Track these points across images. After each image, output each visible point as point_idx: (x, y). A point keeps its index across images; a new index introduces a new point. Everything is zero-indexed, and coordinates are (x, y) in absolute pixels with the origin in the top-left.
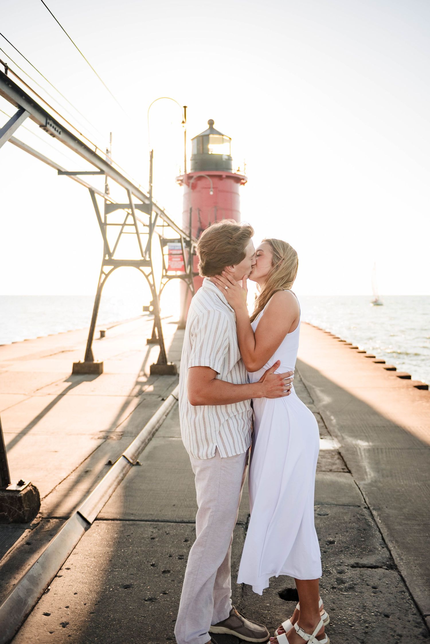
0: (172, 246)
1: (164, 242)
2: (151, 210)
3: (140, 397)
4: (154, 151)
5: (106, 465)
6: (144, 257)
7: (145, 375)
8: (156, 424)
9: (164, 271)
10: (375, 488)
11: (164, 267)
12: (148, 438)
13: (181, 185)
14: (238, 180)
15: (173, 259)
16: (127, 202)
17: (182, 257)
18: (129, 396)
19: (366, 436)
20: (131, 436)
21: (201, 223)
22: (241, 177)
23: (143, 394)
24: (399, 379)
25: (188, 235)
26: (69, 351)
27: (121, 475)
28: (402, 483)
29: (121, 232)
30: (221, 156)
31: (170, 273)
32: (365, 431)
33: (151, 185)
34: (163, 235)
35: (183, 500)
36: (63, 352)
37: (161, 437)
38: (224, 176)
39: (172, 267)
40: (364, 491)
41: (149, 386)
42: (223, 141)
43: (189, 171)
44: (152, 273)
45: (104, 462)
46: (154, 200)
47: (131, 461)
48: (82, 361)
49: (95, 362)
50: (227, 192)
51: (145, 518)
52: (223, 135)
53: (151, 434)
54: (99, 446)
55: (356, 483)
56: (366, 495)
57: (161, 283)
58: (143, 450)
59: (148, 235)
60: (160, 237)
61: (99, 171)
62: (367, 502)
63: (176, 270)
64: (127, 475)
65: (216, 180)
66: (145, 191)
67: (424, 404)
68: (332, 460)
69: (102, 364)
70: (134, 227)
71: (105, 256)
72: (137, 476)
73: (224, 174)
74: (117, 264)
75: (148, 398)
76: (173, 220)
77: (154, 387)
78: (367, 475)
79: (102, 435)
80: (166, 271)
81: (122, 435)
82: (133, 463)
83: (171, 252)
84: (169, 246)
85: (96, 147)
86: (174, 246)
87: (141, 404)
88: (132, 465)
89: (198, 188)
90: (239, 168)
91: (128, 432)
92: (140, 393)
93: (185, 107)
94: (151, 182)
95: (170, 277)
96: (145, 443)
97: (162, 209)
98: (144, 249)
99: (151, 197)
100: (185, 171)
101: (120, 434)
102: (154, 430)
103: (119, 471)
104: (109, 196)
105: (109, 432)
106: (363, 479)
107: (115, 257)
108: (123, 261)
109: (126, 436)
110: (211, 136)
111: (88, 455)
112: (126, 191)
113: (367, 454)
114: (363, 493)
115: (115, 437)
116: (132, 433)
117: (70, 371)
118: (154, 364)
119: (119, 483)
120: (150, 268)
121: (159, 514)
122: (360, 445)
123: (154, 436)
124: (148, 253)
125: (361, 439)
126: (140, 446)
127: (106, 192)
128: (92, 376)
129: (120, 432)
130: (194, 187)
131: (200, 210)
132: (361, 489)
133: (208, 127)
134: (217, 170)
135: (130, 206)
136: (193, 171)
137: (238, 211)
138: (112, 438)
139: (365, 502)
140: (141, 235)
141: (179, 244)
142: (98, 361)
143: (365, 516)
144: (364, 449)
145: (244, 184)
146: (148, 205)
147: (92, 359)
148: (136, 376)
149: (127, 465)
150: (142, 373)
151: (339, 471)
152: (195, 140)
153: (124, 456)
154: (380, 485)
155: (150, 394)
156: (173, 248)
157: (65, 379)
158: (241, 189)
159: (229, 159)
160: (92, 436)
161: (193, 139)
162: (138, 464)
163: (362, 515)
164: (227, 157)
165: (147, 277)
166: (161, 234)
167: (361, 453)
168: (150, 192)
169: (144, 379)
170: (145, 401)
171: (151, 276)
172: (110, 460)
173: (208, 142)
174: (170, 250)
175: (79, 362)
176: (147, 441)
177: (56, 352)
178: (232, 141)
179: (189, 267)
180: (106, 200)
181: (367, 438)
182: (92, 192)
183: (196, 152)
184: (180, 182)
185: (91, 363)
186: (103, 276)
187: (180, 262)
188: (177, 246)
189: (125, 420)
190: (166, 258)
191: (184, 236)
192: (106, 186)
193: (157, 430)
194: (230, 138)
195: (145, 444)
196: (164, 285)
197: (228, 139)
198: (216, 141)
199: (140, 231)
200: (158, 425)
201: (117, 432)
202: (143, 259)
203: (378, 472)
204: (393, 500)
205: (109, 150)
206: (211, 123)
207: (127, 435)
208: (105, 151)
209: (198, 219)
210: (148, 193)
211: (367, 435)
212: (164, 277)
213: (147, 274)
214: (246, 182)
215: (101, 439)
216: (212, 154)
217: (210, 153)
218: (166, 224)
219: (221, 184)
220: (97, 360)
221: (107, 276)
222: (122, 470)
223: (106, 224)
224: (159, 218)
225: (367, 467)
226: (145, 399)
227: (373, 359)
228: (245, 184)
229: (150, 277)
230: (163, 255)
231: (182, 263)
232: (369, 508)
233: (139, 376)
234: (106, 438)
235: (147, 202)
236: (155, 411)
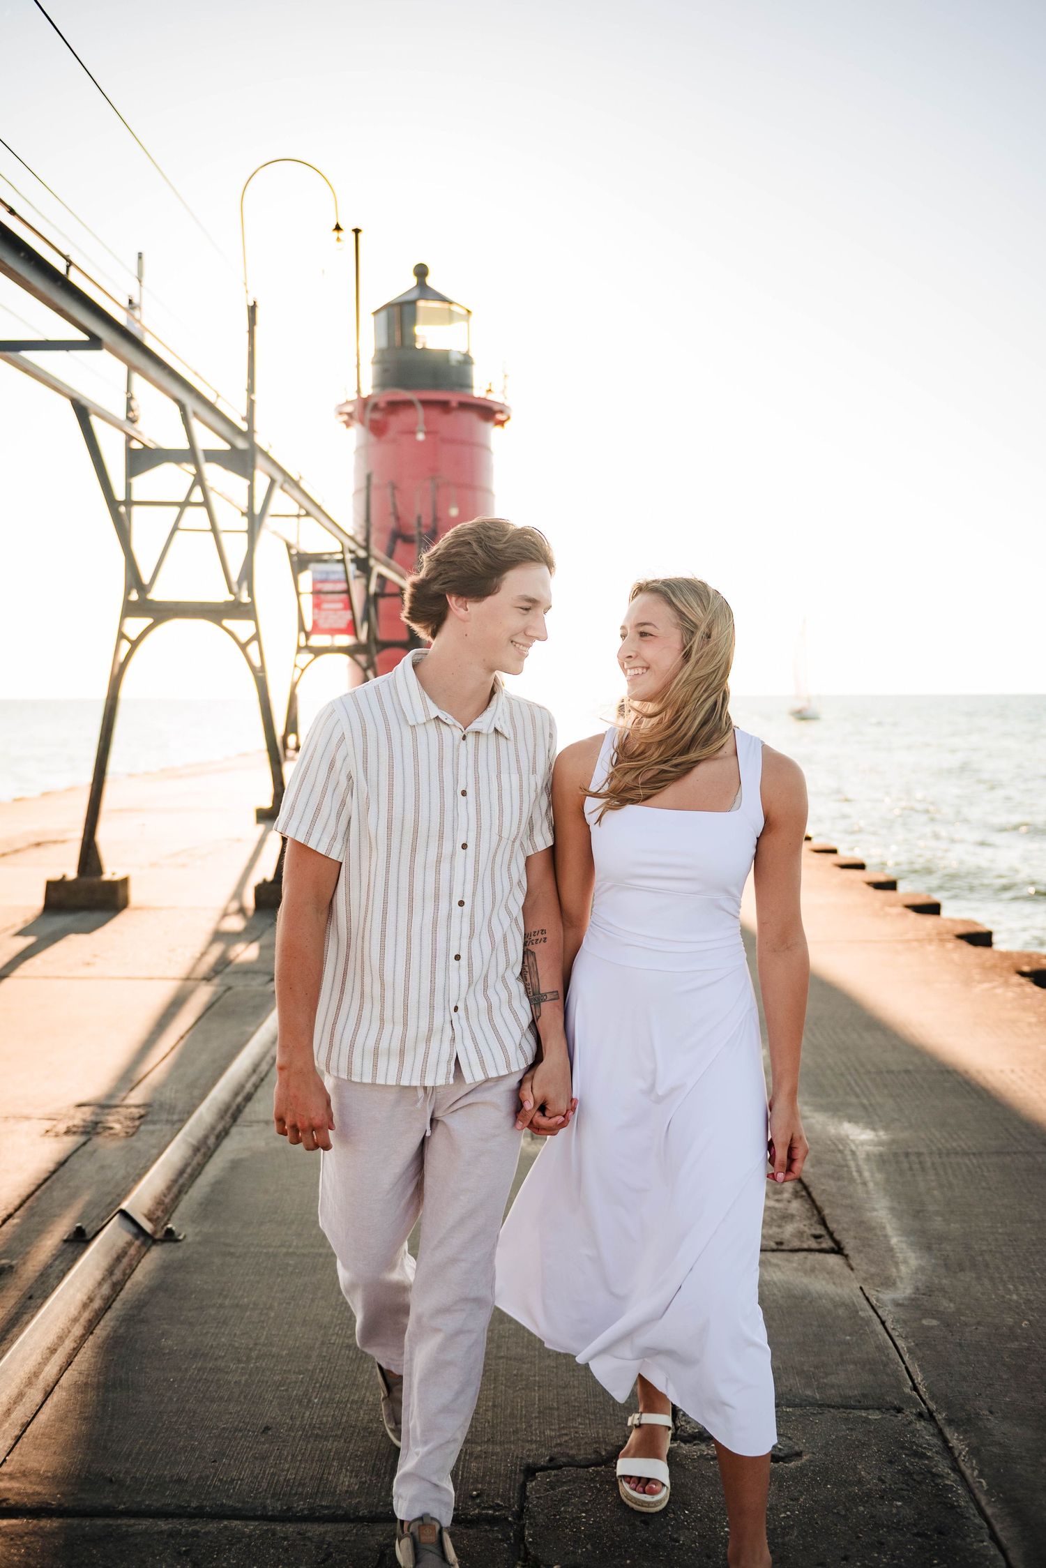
0: (322, 572)
1: (301, 562)
2: (253, 467)
3: (216, 981)
4: (257, 304)
5: (65, 1241)
6: (234, 595)
7: (242, 911)
8: (249, 1076)
9: (303, 636)
10: (934, 1323)
11: (302, 628)
12: (216, 1132)
13: (348, 424)
14: (488, 412)
15: (325, 606)
16: (185, 445)
17: (347, 601)
18: (187, 979)
19: (864, 1107)
20: (167, 1121)
21: (398, 518)
22: (496, 408)
23: (228, 970)
24: (912, 915)
25: (363, 543)
26: (55, 842)
27: (106, 1289)
28: (1015, 1297)
29: (175, 528)
30: (446, 354)
31: (318, 641)
32: (857, 1089)
33: (253, 397)
34: (298, 542)
35: (300, 1402)
36: (38, 845)
37: (258, 1122)
38: (454, 404)
39: (323, 624)
40: (900, 1336)
41: (247, 947)
42: (450, 317)
43: (367, 390)
44: (256, 637)
45: (61, 1229)
46: (259, 439)
47: (148, 1226)
48: (72, 874)
49: (107, 876)
50: (463, 443)
51: (154, 1502)
52: (451, 303)
53: (229, 1114)
54: (62, 1164)
55: (868, 1299)
56: (910, 1350)
57: (295, 666)
58: (197, 1177)
59: (245, 537)
60: (289, 547)
61: (84, 337)
62: (922, 1389)
63: (334, 631)
64: (128, 1285)
65: (435, 414)
66: (235, 411)
67: (999, 991)
68: (778, 1201)
69: (125, 882)
70: (203, 510)
71: (127, 593)
72: (161, 1287)
73: (454, 398)
74: (162, 612)
75: (240, 984)
76: (318, 502)
77: (261, 948)
78: (896, 1264)
79: (81, 1117)
80: (308, 635)
81: (141, 1117)
82: (155, 1232)
83: (320, 586)
84: (314, 572)
85: (68, 260)
86: (327, 573)
87: (217, 1006)
88: (150, 1242)
89: (391, 434)
90: (490, 384)
91: (161, 1105)
92: (223, 964)
93: (357, 231)
94: (251, 389)
95: (318, 652)
96: (204, 1150)
97: (295, 477)
98: (235, 575)
99: (251, 431)
100: (359, 391)
101: (136, 1112)
102: (239, 1099)
103: (98, 1275)
104: (136, 426)
105: (104, 1106)
106: (888, 1283)
107: (156, 595)
108: (177, 604)
109: (154, 1123)
110: (421, 304)
111: (17, 1202)
112: (176, 408)
113: (879, 1177)
114: (900, 1343)
115: (117, 1126)
116: (171, 1109)
117: (39, 902)
118: (265, 881)
119: (90, 1329)
120: (251, 623)
121: (208, 1477)
122: (853, 1141)
123: (239, 1121)
124: (245, 585)
125: (851, 1119)
126: (187, 1165)
127: (128, 418)
128: (96, 916)
129: (138, 1106)
130: (377, 429)
131: (394, 487)
132: (889, 1325)
133: (413, 281)
134: (436, 386)
135: (189, 455)
136: (377, 390)
137: (488, 491)
138: (111, 1128)
139: (915, 1388)
140: (224, 538)
141: (340, 567)
142: (113, 874)
143: (928, 1458)
144: (868, 1157)
145: (501, 423)
146: (243, 452)
147: (99, 871)
148: (216, 915)
149: (130, 1244)
150: (234, 906)
151: (805, 1246)
152: (383, 315)
153: (123, 1213)
154: (948, 1306)
155: (247, 970)
156: (324, 577)
157: (19, 927)
158: (495, 436)
159: (467, 361)
160: (47, 1125)
161: (376, 313)
162: (170, 1236)
163: (916, 1454)
164: (460, 358)
165: (243, 647)
166: (292, 541)
167: (860, 1172)
168: (250, 419)
169: (235, 924)
170: (228, 994)
171: (255, 644)
172: (78, 1225)
173: (413, 321)
174: (315, 582)
175: (64, 876)
176: (212, 1141)
177: (18, 846)
178: (473, 318)
179: (366, 626)
180: (130, 438)
181: (867, 1116)
182: (82, 412)
183: (383, 343)
184: (345, 418)
185: (95, 880)
186: (125, 646)
187: (343, 613)
188: (334, 572)
189: (158, 1066)
190: (307, 601)
191: (353, 546)
192: (130, 399)
193: (249, 1098)
194: (469, 311)
195: (205, 1154)
196: (303, 670)
197: (464, 312)
198: (435, 318)
199: (221, 526)
200: (254, 1079)
201: (128, 1107)
202: (231, 598)
203: (929, 1248)
204: (1005, 1377)
205: (136, 301)
206: (421, 271)
207: (156, 1118)
208: (126, 304)
209: (391, 510)
210: (243, 419)
211: (865, 1101)
212: (303, 651)
213: (243, 640)
214: (509, 418)
215: (74, 1133)
216: (424, 349)
217: (419, 346)
218: (303, 512)
219: (446, 423)
220: (111, 871)
221: (135, 644)
222: (110, 1271)
223: (129, 503)
224: (277, 492)
225: (889, 1230)
226: (229, 988)
227: (831, 858)
228: (506, 424)
229: (253, 649)
230: (298, 594)
231: (347, 616)
232: (931, 1417)
233: (225, 915)
234: (91, 1130)
235: (241, 444)
236: (251, 1029)
